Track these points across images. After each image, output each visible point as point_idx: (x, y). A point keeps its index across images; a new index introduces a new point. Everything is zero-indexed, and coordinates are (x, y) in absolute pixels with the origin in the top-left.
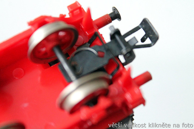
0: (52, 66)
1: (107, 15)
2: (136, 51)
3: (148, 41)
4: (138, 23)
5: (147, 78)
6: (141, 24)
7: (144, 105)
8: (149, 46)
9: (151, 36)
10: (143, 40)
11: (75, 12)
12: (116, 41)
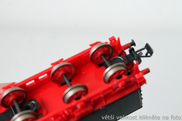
0: (101, 67)
1: (129, 43)
2: (142, 58)
3: (149, 55)
4: (144, 47)
5: (147, 71)
6: (145, 47)
7: (146, 84)
8: (149, 56)
9: (150, 51)
10: (147, 54)
11: (112, 41)
12: (132, 54)
